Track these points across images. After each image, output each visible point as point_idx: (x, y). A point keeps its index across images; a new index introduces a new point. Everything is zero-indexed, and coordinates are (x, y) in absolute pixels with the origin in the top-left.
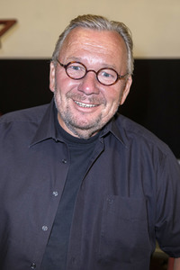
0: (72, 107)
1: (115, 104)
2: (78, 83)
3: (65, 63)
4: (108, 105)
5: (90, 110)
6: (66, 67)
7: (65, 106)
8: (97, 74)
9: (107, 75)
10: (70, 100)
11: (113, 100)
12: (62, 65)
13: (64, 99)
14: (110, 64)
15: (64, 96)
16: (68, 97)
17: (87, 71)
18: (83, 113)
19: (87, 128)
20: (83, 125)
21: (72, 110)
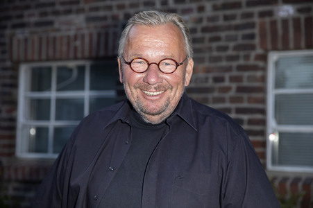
0: (141, 97)
1: (179, 87)
2: (144, 75)
3: (129, 61)
4: (174, 90)
5: (157, 98)
6: (130, 64)
7: (135, 96)
8: (158, 65)
9: (167, 64)
10: (139, 90)
11: (178, 84)
12: (127, 63)
13: (134, 90)
14: (169, 55)
15: (132, 88)
16: (136, 88)
17: (149, 65)
18: (152, 101)
19: (159, 113)
20: (154, 111)
21: (142, 99)
